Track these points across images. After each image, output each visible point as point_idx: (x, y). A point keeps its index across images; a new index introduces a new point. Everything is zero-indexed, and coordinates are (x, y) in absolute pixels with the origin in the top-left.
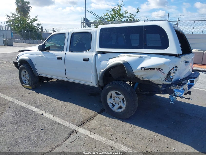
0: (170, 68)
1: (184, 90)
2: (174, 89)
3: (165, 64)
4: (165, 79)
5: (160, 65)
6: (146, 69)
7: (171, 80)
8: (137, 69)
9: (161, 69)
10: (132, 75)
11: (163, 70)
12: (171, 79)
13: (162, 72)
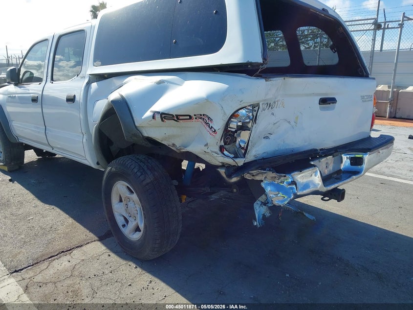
0: (225, 114)
1: (294, 186)
2: (262, 181)
3: (209, 99)
4: (222, 149)
5: (198, 102)
6: (165, 116)
7: (243, 151)
8: (143, 118)
9: (207, 116)
10: (135, 135)
11: (211, 120)
12: (243, 148)
13: (209, 126)
